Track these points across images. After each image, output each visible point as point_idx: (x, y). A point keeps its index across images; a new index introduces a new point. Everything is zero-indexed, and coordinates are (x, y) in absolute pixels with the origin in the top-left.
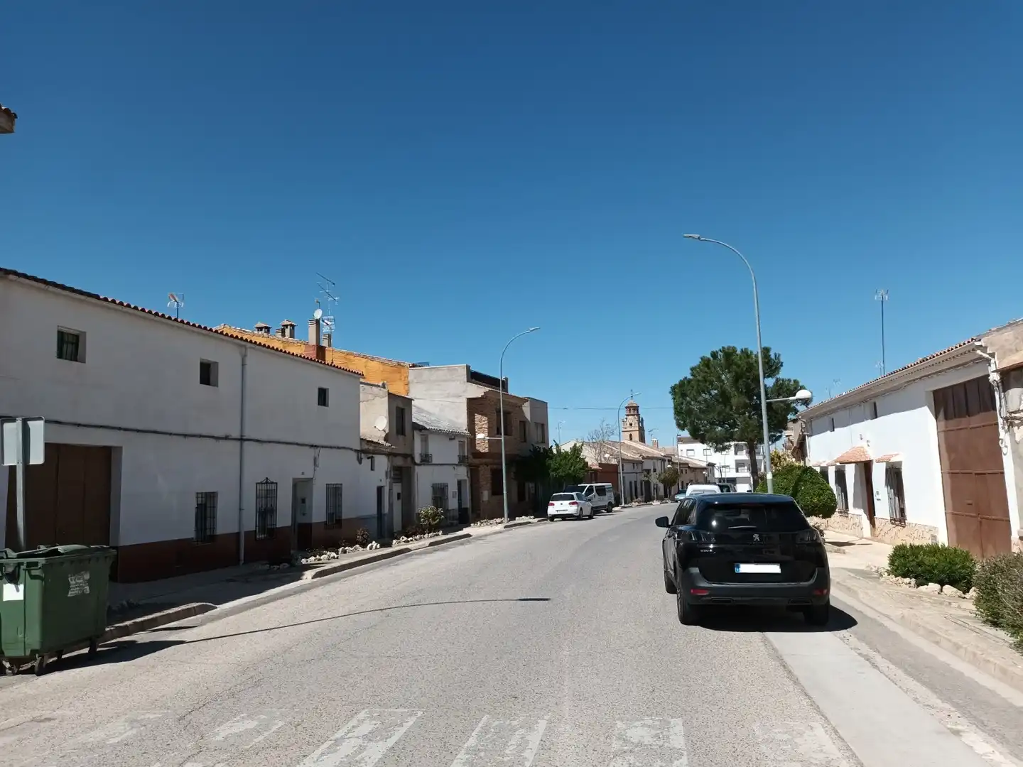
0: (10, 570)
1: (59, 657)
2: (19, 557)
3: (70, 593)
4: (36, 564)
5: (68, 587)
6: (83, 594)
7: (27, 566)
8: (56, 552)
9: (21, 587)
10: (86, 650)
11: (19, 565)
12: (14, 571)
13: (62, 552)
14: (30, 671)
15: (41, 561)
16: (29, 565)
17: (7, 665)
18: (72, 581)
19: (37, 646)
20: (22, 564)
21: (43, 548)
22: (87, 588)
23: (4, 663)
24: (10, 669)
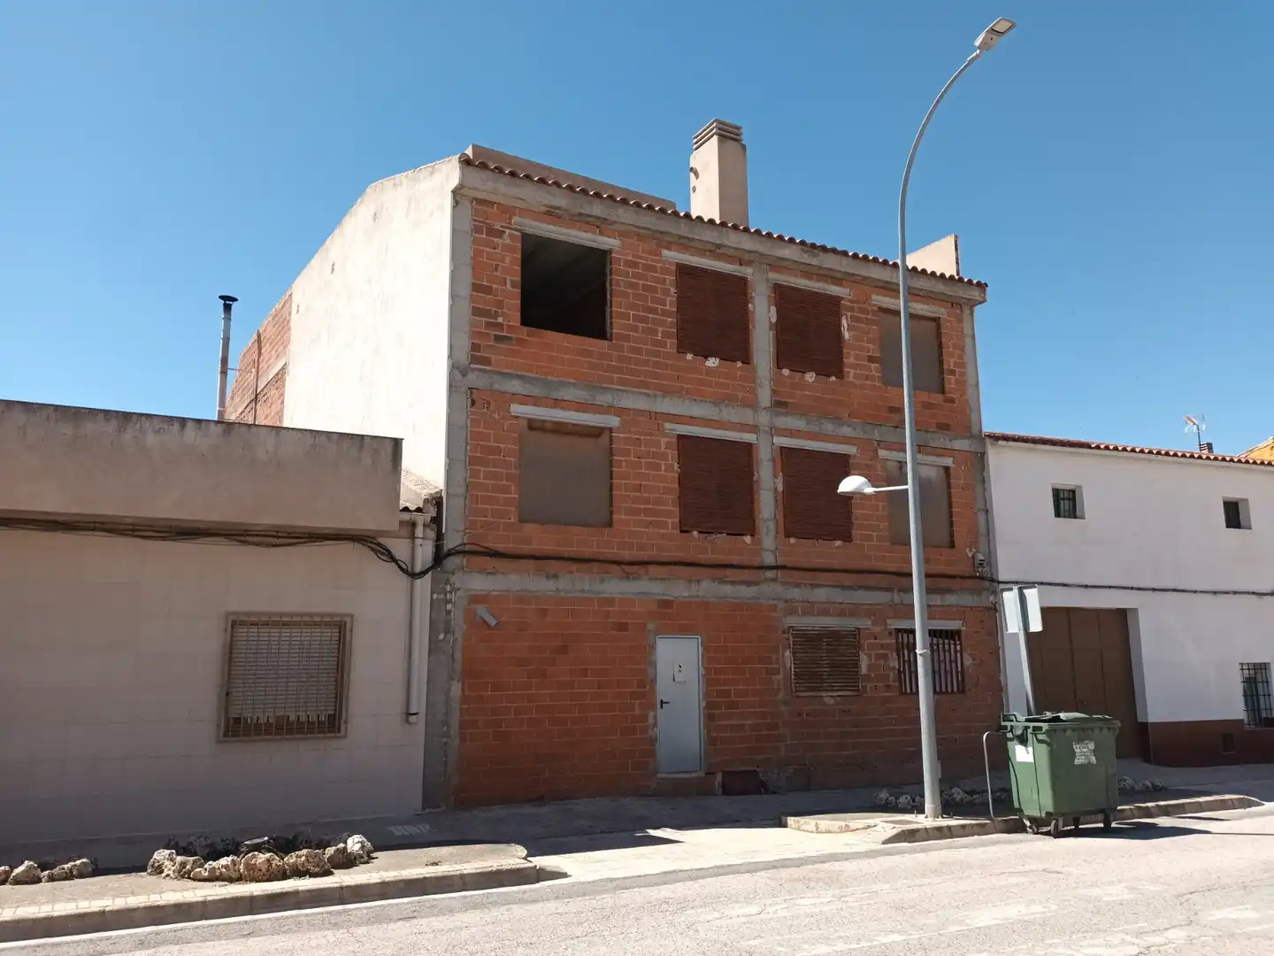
0: (1019, 732)
1: (1077, 827)
2: (1027, 720)
3: (1076, 761)
4: (1040, 728)
5: (1073, 755)
6: (1089, 763)
7: (1033, 730)
8: (1057, 719)
9: (1030, 749)
10: (1101, 825)
11: (1026, 728)
12: (1022, 734)
13: (1064, 719)
14: (1048, 834)
15: (1045, 726)
16: (1035, 729)
17: (1028, 823)
18: (1077, 748)
19: (1051, 809)
20: (1029, 727)
21: (1049, 715)
22: (1094, 758)
23: (1024, 820)
24: (1030, 827)
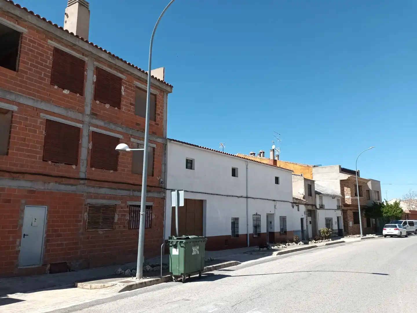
0: (174, 243)
1: (189, 277)
2: (177, 239)
3: (193, 253)
4: (182, 242)
5: (192, 251)
6: (197, 254)
7: (180, 243)
8: (188, 238)
9: (178, 250)
10: (198, 275)
11: (177, 242)
12: (176, 244)
13: (190, 238)
14: (181, 281)
15: (184, 241)
16: (181, 242)
17: (174, 278)
18: (194, 249)
19: (183, 272)
20: (178, 242)
21: (184, 236)
22: (198, 252)
23: (173, 277)
24: (174, 279)
